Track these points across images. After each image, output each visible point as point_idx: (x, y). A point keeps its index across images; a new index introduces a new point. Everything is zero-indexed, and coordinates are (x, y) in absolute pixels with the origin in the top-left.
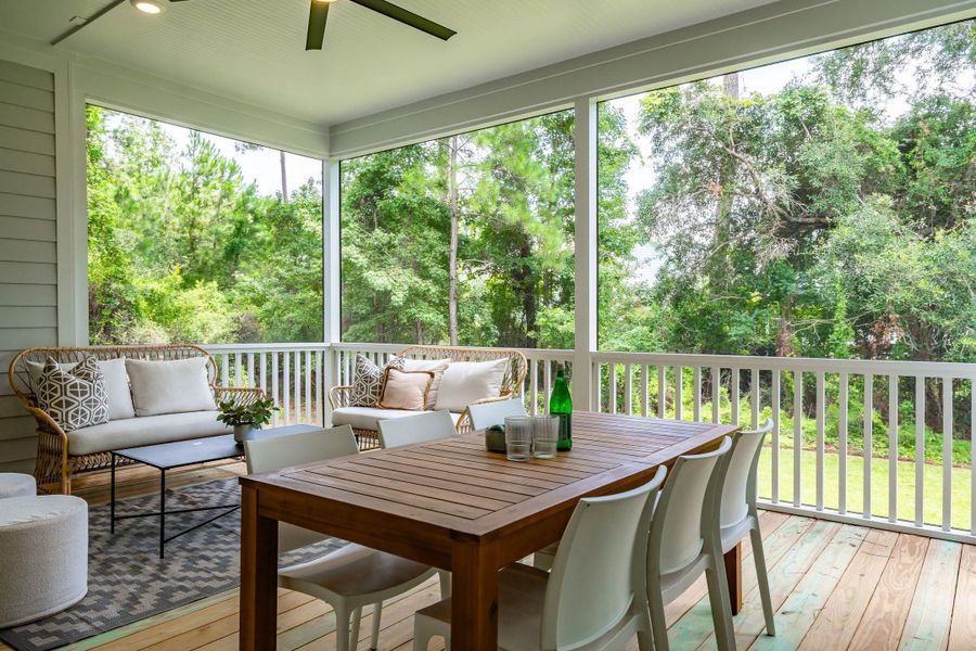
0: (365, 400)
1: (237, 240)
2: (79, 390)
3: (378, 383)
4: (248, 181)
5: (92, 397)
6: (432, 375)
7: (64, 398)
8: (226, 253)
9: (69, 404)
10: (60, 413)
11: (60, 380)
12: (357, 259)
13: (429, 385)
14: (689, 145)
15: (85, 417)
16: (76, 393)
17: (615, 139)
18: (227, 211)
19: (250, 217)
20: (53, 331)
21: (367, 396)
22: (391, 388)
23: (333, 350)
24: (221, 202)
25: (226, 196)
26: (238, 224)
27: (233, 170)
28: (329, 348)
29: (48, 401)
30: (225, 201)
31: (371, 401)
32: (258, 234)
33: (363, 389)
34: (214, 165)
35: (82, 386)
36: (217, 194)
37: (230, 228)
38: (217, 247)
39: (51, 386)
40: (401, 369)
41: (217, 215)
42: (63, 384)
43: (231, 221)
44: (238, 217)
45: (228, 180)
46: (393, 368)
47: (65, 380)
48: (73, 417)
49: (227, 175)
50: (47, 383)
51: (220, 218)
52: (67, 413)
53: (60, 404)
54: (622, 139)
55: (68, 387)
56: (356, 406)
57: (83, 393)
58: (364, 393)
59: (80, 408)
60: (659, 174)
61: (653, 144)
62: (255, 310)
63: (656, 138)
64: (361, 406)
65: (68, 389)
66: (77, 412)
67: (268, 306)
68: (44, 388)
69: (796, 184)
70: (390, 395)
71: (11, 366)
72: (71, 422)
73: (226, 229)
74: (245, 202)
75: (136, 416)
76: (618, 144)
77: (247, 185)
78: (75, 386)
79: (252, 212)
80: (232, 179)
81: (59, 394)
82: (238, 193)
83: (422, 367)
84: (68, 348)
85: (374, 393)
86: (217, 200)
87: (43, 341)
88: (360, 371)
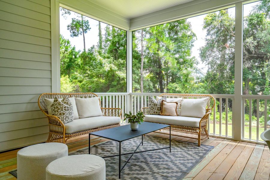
0: (154, 112)
1: (70, 63)
2: (67, 109)
3: (159, 106)
4: (72, 46)
5: (71, 111)
6: (177, 103)
7: (62, 112)
8: (67, 67)
9: (64, 114)
10: (61, 118)
11: (60, 105)
12: (114, 68)
13: (176, 107)
14: (217, 32)
15: (68, 119)
16: (65, 110)
17: (188, 32)
18: (67, 55)
19: (74, 57)
20: (50, 87)
21: (155, 111)
22: (165, 108)
23: (130, 95)
24: (65, 52)
25: (66, 51)
26: (70, 59)
27: (68, 42)
28: (129, 94)
29: (56, 113)
30: (66, 52)
31: (157, 112)
32: (76, 62)
33: (153, 108)
34: (63, 41)
35: (68, 108)
36: (64, 50)
37: (68, 60)
38: (64, 66)
39: (57, 107)
40: (166, 101)
41: (64, 56)
42: (61, 106)
43: (68, 58)
44: (70, 56)
45: (67, 46)
46: (164, 101)
47: (62, 105)
48: (65, 119)
49: (66, 44)
50: (56, 106)
51: (64, 57)
52: (63, 117)
53: (60, 114)
54: (190, 32)
55: (63, 108)
56: (151, 114)
57: (68, 110)
58: (154, 110)
59: (67, 115)
60: (207, 42)
61: (207, 32)
62: (79, 84)
63: (208, 30)
64: (153, 114)
65: (63, 109)
66: (66, 117)
67: (83, 82)
68: (55, 108)
69: (256, 44)
70: (165, 111)
71: (38, 100)
72: (64, 121)
73: (67, 60)
74: (72, 52)
75: (79, 118)
76: (189, 33)
77: (73, 47)
78: (65, 107)
79: (74, 55)
80: (68, 45)
81: (60, 110)
82: (69, 50)
83: (172, 101)
84: (55, 93)
85: (158, 110)
86: (63, 52)
87: (47, 90)
88: (152, 102)
